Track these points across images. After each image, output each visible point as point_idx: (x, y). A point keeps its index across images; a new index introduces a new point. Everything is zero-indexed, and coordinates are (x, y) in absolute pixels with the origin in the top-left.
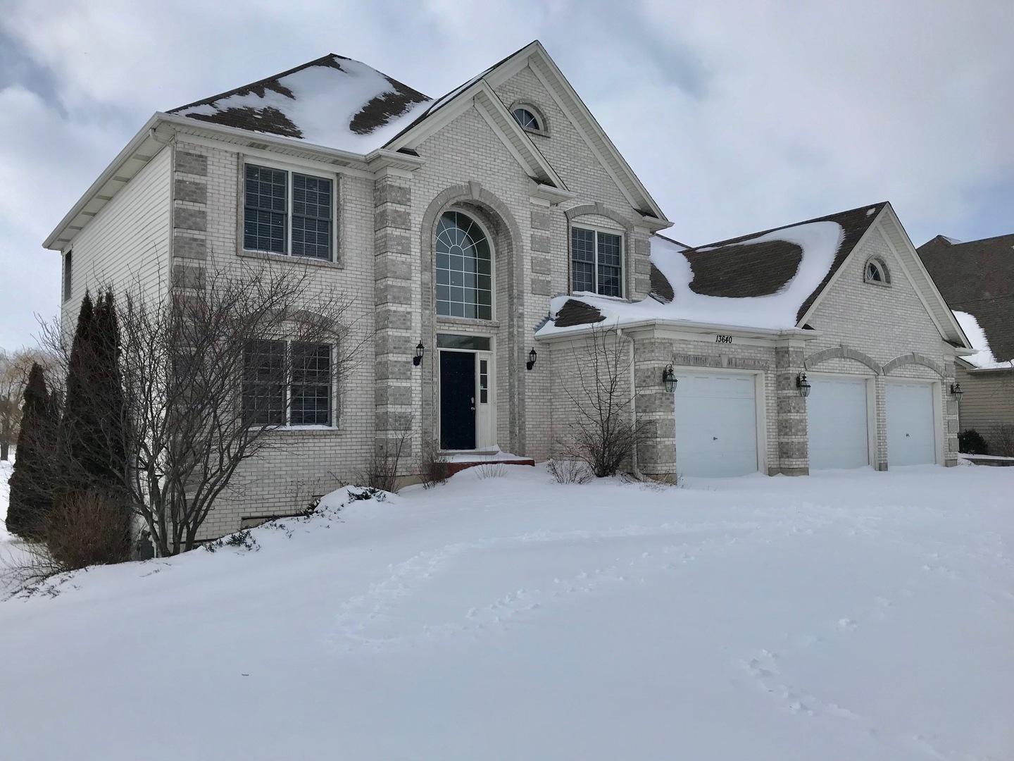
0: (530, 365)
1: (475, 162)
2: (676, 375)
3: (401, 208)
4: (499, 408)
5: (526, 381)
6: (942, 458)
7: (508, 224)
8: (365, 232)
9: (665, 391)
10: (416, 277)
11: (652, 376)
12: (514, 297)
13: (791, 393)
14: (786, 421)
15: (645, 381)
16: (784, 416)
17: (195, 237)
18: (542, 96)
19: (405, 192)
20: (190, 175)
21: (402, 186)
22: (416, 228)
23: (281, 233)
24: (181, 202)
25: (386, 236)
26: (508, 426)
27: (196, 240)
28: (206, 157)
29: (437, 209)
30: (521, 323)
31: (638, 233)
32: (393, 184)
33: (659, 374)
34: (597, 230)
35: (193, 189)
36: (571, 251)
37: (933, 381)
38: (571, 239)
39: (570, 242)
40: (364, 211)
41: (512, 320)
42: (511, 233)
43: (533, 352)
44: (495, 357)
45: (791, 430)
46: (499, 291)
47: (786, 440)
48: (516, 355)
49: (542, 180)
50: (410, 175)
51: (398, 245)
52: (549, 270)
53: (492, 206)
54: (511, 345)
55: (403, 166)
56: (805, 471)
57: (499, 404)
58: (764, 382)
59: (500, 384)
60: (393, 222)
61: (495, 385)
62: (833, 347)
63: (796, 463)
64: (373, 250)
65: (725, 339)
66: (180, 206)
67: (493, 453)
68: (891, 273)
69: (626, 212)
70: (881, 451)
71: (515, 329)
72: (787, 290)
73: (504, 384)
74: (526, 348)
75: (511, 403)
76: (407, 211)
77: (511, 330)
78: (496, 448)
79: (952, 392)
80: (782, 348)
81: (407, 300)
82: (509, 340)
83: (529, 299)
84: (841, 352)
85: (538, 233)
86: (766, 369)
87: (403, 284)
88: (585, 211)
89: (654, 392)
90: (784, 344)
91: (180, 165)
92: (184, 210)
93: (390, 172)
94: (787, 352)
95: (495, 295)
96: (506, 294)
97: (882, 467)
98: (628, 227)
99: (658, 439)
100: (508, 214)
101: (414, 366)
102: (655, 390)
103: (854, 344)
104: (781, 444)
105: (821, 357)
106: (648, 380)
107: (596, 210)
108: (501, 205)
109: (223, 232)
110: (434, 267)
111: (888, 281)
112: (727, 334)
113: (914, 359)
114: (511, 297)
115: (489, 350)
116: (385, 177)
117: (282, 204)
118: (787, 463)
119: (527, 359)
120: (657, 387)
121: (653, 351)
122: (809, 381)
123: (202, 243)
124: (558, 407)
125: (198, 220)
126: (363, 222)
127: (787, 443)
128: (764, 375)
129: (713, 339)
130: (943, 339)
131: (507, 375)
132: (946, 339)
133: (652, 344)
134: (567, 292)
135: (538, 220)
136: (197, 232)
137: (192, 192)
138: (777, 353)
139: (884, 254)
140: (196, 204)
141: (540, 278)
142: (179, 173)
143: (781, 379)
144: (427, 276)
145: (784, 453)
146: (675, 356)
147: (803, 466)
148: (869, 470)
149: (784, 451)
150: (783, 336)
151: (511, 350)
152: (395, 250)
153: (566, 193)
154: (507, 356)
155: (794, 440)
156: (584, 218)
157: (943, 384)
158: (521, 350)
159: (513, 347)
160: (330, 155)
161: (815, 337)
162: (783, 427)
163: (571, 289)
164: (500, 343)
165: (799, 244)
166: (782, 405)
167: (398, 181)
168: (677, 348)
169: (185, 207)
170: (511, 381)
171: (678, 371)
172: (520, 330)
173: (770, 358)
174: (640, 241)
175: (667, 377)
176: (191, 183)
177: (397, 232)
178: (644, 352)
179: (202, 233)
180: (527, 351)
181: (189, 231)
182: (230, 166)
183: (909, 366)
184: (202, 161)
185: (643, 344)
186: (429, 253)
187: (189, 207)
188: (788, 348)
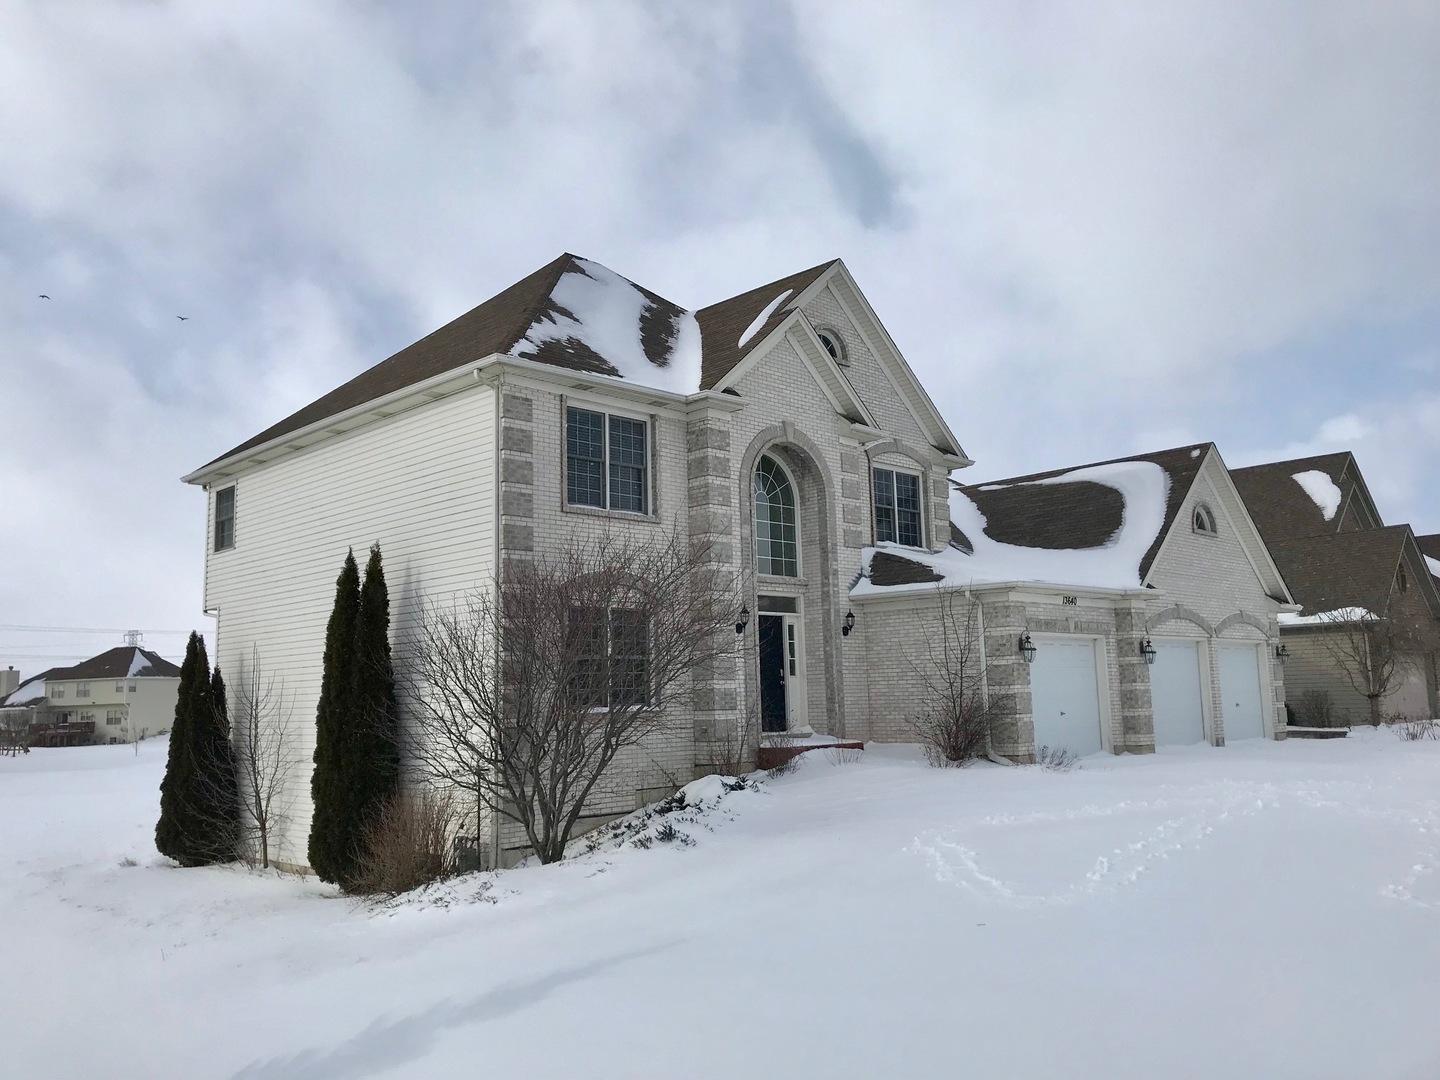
0: (846, 631)
1: (788, 399)
2: (1035, 642)
3: (720, 454)
4: (810, 682)
5: (844, 648)
6: (1271, 732)
7: (820, 468)
8: (679, 481)
9: (1022, 661)
10: (736, 530)
11: (1008, 645)
12: (826, 552)
13: (1135, 660)
14: (1131, 692)
15: (998, 650)
16: (1128, 686)
17: (523, 491)
18: (839, 318)
19: (725, 435)
20: (517, 422)
21: (722, 429)
22: (735, 476)
23: (598, 484)
24: (508, 452)
25: (707, 485)
26: (824, 703)
27: (524, 495)
28: (531, 400)
29: (755, 454)
30: (836, 581)
31: (935, 474)
32: (713, 427)
33: (1015, 641)
34: (895, 470)
35: (521, 438)
36: (873, 495)
37: (1258, 642)
38: (872, 481)
39: (872, 485)
40: (678, 457)
41: (827, 578)
42: (824, 478)
43: (850, 615)
44: (803, 621)
45: (1137, 703)
46: (807, 543)
47: (1132, 714)
48: (832, 618)
49: (854, 418)
50: (728, 417)
51: (720, 495)
52: (860, 519)
53: (805, 448)
54: (827, 607)
55: (723, 407)
56: (1151, 749)
57: (810, 677)
58: (1105, 648)
59: (809, 652)
60: (714, 470)
61: (804, 654)
62: (1170, 607)
63: (1143, 739)
64: (686, 501)
65: (1070, 600)
66: (508, 457)
67: (807, 736)
68: (1217, 521)
69: (924, 449)
70: (1218, 725)
71: (831, 588)
72: (1116, 543)
73: (817, 653)
74: (841, 610)
75: (828, 675)
76: (727, 457)
77: (826, 589)
78: (808, 729)
79: (1278, 654)
80: (1122, 609)
81: (729, 559)
82: (823, 600)
83: (843, 553)
84: (1178, 612)
85: (848, 477)
86: (1107, 633)
87: (725, 540)
88: (884, 449)
89: (1010, 662)
90: (1125, 605)
91: (508, 411)
92: (512, 461)
93: (711, 413)
94: (1130, 614)
95: (801, 548)
96: (816, 550)
97: (1219, 742)
98: (927, 467)
99: (1018, 716)
100: (820, 456)
101: (736, 635)
102: (1011, 660)
103: (1189, 604)
104: (1125, 718)
105: (1161, 617)
106: (1002, 649)
107: (895, 447)
108: (813, 446)
109: (548, 485)
110: (755, 520)
111: (1214, 530)
112: (1071, 595)
113: (1242, 618)
114: (824, 551)
115: (795, 612)
116: (704, 420)
117: (599, 452)
118: (1133, 739)
119: (842, 623)
120: (1014, 657)
121: (1008, 616)
122: (1154, 647)
123: (529, 499)
124: (877, 679)
125: (526, 472)
126: (677, 469)
127: (1133, 717)
128: (1105, 641)
129: (1060, 600)
130: (1266, 595)
131: (822, 642)
132: (1269, 593)
133: (1007, 607)
134: (870, 543)
135: (848, 464)
136: (524, 486)
137: (520, 440)
138: (1117, 615)
139: (1208, 500)
140: (523, 454)
141: (852, 529)
142: (507, 420)
143: (1123, 644)
144: (746, 531)
145: (1130, 728)
146: (1028, 621)
147: (1149, 743)
148: (1206, 746)
149: (1129, 726)
150: (1125, 596)
151: (827, 613)
152: (716, 502)
153: (876, 431)
154: (821, 619)
155: (1142, 714)
156: (885, 458)
157: (1268, 645)
158: (837, 611)
159: (829, 610)
160: (652, 396)
161: (1157, 597)
162: (1128, 699)
163: (875, 539)
164: (809, 604)
165: (1116, 486)
166: (1125, 674)
167: (718, 424)
168: (1030, 611)
169: (512, 458)
170: (828, 649)
171: (1037, 639)
172: (836, 589)
173: (1111, 620)
174: (938, 482)
175: (1023, 645)
176: (517, 430)
177: (718, 482)
178: (997, 617)
179: (529, 486)
180: (844, 612)
181: (517, 485)
182: (553, 410)
183: (1237, 626)
184: (529, 405)
185: (995, 608)
186: (748, 504)
187: (517, 458)
188: (1130, 609)
